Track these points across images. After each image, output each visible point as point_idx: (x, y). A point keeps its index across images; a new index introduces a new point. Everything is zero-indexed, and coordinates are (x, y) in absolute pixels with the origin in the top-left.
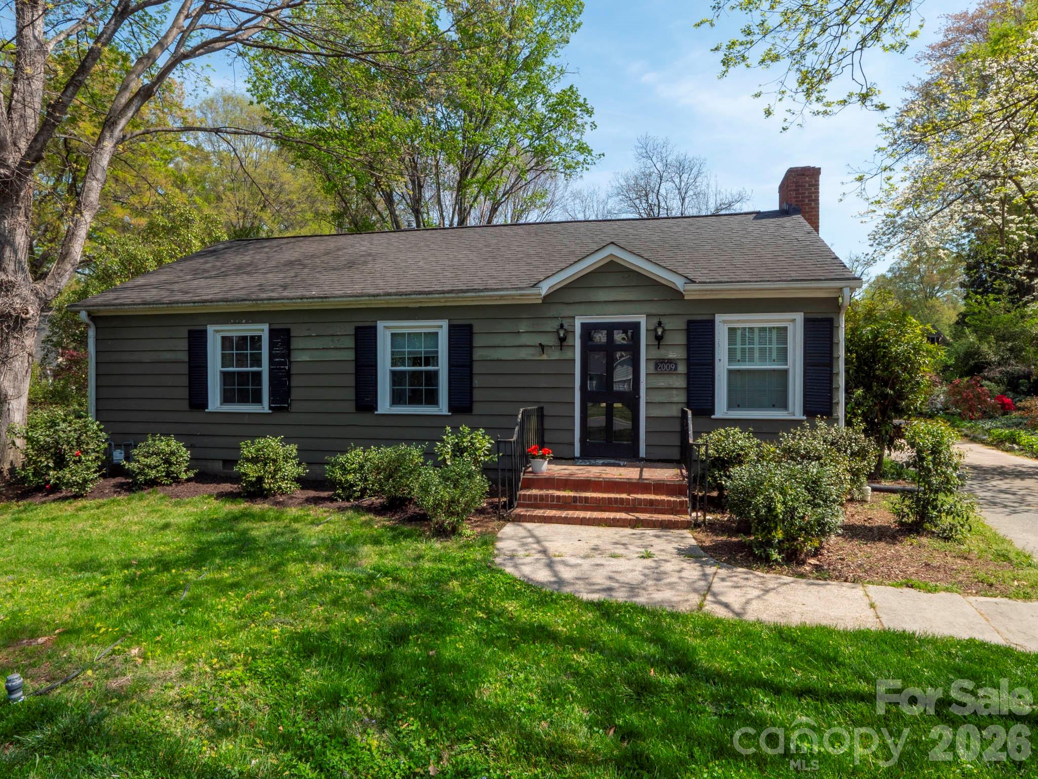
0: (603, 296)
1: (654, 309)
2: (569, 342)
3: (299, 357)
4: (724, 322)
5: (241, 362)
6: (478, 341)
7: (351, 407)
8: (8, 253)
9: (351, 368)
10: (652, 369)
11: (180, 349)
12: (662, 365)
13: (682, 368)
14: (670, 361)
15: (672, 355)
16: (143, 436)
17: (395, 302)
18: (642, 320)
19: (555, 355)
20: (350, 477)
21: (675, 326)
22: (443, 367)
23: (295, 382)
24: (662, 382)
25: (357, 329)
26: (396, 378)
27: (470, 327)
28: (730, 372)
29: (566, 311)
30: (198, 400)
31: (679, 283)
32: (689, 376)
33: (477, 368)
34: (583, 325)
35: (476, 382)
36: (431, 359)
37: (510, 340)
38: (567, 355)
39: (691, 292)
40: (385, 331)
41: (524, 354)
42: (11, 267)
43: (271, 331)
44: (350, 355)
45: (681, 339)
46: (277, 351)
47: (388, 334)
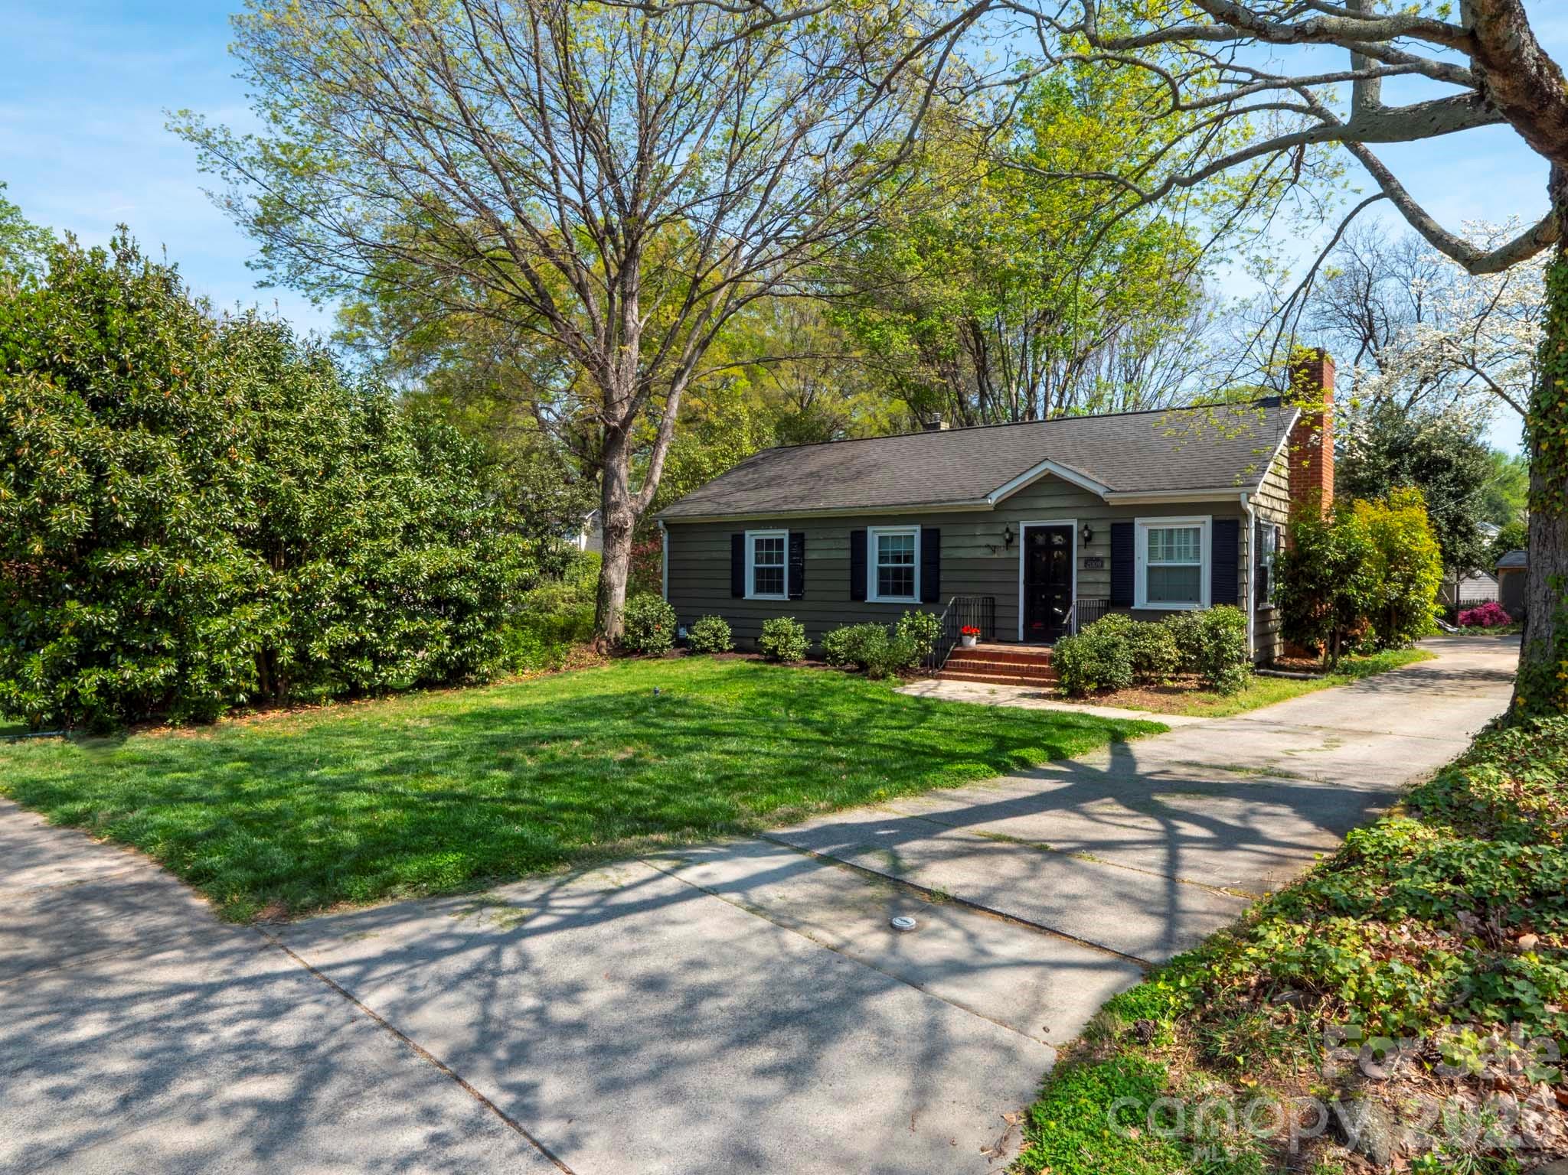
0: (1043, 503)
1: (1083, 514)
2: (1015, 543)
3: (810, 556)
4: (1144, 524)
5: (769, 559)
6: (944, 543)
7: (847, 596)
8: (616, 482)
9: (848, 565)
10: (1082, 567)
11: (725, 551)
12: (1091, 563)
13: (1107, 565)
14: (1098, 559)
15: (1099, 554)
16: (700, 617)
17: (880, 512)
18: (1074, 523)
19: (1003, 554)
20: (837, 648)
21: (1102, 529)
22: (917, 564)
23: (808, 575)
24: (1090, 577)
25: (853, 533)
26: (882, 573)
27: (938, 531)
28: (1150, 569)
29: (1012, 517)
30: (738, 590)
31: (1100, 491)
32: (1113, 572)
33: (943, 565)
34: (1027, 529)
35: (942, 578)
36: (909, 558)
37: (968, 542)
38: (1014, 555)
39: (1113, 499)
40: (874, 534)
41: (980, 553)
42: (618, 492)
43: (791, 535)
44: (847, 554)
45: (1105, 539)
46: (794, 551)
47: (876, 537)
